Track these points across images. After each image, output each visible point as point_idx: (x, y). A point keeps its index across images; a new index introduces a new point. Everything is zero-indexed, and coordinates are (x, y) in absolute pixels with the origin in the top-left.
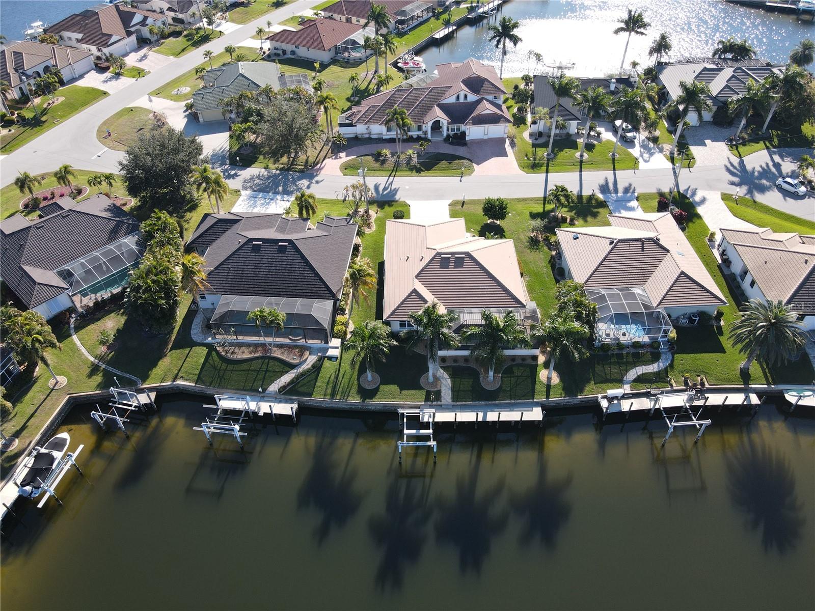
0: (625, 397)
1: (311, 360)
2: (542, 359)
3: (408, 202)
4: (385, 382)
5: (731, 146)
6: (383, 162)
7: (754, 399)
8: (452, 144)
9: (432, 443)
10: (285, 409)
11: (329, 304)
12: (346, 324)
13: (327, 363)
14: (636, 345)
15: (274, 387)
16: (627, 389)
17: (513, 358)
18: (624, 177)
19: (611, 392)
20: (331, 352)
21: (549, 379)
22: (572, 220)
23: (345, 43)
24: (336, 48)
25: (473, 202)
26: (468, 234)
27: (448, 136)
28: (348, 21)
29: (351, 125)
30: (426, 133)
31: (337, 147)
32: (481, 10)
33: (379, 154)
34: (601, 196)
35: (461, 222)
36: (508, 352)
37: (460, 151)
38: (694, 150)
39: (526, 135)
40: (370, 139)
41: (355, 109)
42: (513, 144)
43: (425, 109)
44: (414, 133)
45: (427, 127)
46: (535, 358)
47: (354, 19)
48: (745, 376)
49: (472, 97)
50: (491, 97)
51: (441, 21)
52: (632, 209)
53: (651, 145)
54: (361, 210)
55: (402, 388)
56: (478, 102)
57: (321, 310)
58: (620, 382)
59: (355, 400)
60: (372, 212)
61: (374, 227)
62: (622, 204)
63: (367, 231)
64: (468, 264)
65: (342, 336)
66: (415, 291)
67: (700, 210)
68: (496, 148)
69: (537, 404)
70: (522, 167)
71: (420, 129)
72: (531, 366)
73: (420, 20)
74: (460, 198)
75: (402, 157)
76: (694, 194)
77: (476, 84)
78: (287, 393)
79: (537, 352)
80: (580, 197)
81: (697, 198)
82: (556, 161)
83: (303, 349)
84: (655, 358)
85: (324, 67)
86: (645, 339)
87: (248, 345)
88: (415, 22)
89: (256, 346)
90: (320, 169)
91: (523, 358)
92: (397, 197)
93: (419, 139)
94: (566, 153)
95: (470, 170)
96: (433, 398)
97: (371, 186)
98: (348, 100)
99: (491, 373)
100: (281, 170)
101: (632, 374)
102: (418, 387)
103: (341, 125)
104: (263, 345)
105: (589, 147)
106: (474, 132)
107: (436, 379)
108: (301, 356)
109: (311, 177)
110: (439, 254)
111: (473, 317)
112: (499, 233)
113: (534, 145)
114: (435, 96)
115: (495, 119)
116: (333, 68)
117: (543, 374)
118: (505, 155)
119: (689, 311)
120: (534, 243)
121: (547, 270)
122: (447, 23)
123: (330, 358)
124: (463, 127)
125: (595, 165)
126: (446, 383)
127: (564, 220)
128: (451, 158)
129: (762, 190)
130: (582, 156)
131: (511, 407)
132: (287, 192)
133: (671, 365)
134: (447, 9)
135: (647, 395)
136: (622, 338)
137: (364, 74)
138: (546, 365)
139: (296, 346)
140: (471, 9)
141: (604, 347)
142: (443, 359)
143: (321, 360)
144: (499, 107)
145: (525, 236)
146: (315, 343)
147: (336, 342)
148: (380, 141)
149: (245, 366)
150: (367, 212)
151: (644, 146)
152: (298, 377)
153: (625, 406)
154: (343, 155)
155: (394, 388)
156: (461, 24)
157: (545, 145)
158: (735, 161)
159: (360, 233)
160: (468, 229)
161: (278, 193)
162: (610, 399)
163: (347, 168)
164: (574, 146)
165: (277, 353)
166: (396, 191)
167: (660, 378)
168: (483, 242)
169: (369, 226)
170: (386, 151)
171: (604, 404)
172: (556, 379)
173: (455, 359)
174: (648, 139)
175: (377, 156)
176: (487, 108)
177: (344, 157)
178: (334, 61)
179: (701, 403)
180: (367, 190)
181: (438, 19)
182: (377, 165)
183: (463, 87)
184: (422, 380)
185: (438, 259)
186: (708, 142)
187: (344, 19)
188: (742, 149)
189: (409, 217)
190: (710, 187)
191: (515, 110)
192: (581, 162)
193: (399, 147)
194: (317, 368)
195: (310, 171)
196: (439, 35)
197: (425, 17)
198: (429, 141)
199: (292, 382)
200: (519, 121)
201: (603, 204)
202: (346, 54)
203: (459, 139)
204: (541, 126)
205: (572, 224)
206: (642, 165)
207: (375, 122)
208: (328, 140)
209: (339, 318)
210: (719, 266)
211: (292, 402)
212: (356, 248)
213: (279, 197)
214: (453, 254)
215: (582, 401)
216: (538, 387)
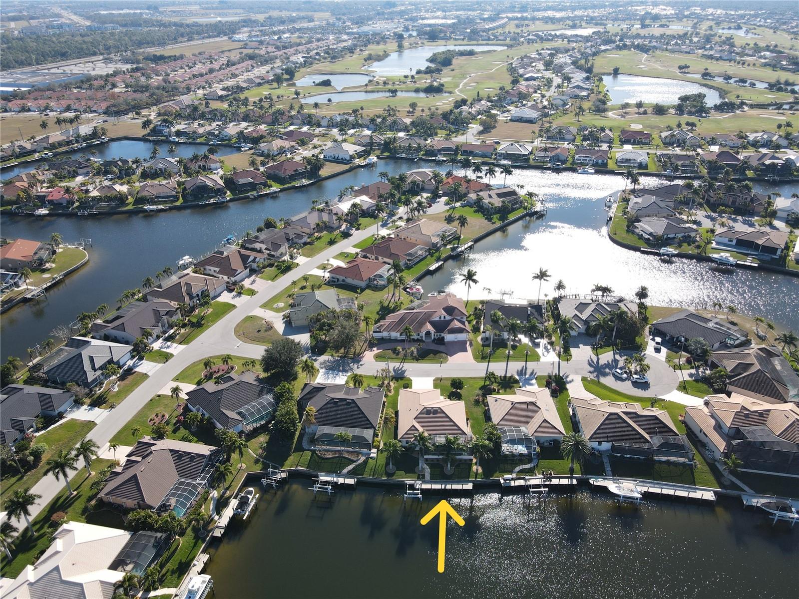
0: (512, 479)
1: (362, 459)
2: (474, 461)
3: (411, 378)
4: (398, 469)
5: (594, 348)
6: (398, 354)
7: (575, 482)
8: (436, 344)
9: (420, 496)
10: (350, 481)
11: (371, 432)
12: (379, 442)
13: (370, 460)
14: (521, 455)
15: (345, 471)
16: (514, 476)
17: (461, 460)
18: (531, 365)
19: (506, 476)
20: (372, 455)
21: (477, 470)
22: (498, 390)
23: (375, 276)
24: (370, 278)
25: (447, 379)
26: (442, 398)
27: (435, 339)
28: (377, 259)
29: (380, 332)
30: (422, 337)
31: (371, 345)
32: (460, 249)
33: (395, 349)
34: (517, 377)
35: (439, 391)
36: (458, 457)
37: (441, 348)
38: (573, 350)
39: (479, 339)
40: (390, 339)
41: (382, 322)
42: (471, 345)
43: (421, 324)
44: (416, 337)
45: (423, 334)
46: (471, 460)
47: (380, 258)
48: (572, 471)
49: (448, 318)
50: (459, 318)
51: (434, 258)
52: (532, 385)
53: (549, 347)
54: (386, 382)
55: (406, 473)
56: (452, 320)
57: (368, 434)
58: (511, 472)
59: (384, 478)
60: (391, 384)
61: (393, 392)
62: (527, 382)
63: (389, 394)
64: (439, 413)
65: (377, 447)
66: (413, 426)
67: (568, 386)
68: (461, 347)
69: (470, 482)
70: (476, 358)
71: (419, 335)
72: (469, 464)
73: (421, 257)
74: (439, 376)
75: (408, 351)
76: (567, 377)
77: (450, 310)
78: (351, 474)
79: (472, 457)
80: (505, 377)
81: (569, 379)
82: (494, 356)
83: (358, 453)
84: (530, 461)
85: (363, 290)
86: (526, 452)
87: (331, 451)
88: (418, 259)
89: (335, 451)
90: (363, 357)
91: (465, 460)
92: (405, 375)
93: (418, 340)
94: (501, 351)
95: (446, 360)
96: (421, 477)
97: (391, 369)
98: (378, 313)
99: (449, 466)
100: (341, 357)
101: (518, 469)
102: (414, 472)
103: (374, 332)
104: (339, 451)
105: (514, 347)
106: (449, 337)
107: (423, 469)
108: (358, 456)
109: (358, 361)
110: (426, 408)
111: (441, 440)
112: (458, 397)
113: (483, 346)
114: (427, 317)
115: (460, 331)
116: (367, 291)
117: (474, 468)
118: (466, 351)
119: (549, 439)
120: (477, 402)
121: (481, 417)
122: (438, 260)
123: (372, 458)
124: (443, 335)
125: (516, 358)
126: (427, 471)
127: (494, 390)
128: (436, 353)
129: (605, 375)
130: (509, 353)
131: (458, 483)
132: (345, 371)
133: (537, 465)
134: (438, 249)
135: (524, 479)
136: (514, 451)
137: (385, 296)
138: (476, 464)
139: (355, 452)
140: (453, 249)
141: (505, 455)
142: (427, 460)
143: (367, 459)
144: (463, 323)
145: (472, 399)
146: (364, 450)
147: (374, 450)
148: (396, 341)
149: (330, 461)
150: (389, 383)
151: (546, 348)
152: (356, 467)
153: (512, 484)
154: (375, 349)
155: (403, 473)
156: (445, 260)
157: (489, 346)
158: (595, 359)
159: (386, 396)
160: (442, 395)
161: (340, 371)
162: (505, 480)
163: (378, 357)
164: (505, 346)
165: (346, 455)
166: (405, 371)
167: (531, 472)
168: (449, 402)
169: (390, 391)
170: (399, 348)
171: (502, 481)
172: (480, 470)
173: (432, 460)
174: (548, 343)
175: (395, 351)
176: (456, 324)
177: (376, 351)
178: (368, 287)
179: (548, 483)
180: (390, 372)
181: (432, 256)
182: (394, 356)
183: (443, 312)
184: (416, 470)
185: (425, 410)
186: (581, 346)
187: (373, 257)
188: (599, 351)
189: (411, 388)
190: (577, 373)
191: (474, 323)
192: (509, 356)
193: (406, 345)
194: (365, 462)
195: (357, 358)
196: (432, 268)
197: (424, 256)
198: (424, 342)
199: (354, 469)
200: (476, 330)
201: (517, 382)
202: (375, 282)
203: (441, 341)
204: (487, 334)
205: (498, 393)
206: (542, 359)
207: (394, 331)
208: (366, 340)
209: (375, 439)
210: (571, 417)
211: (353, 478)
212: (384, 403)
213: (341, 373)
214: (432, 408)
215: (493, 481)
216: (471, 474)
